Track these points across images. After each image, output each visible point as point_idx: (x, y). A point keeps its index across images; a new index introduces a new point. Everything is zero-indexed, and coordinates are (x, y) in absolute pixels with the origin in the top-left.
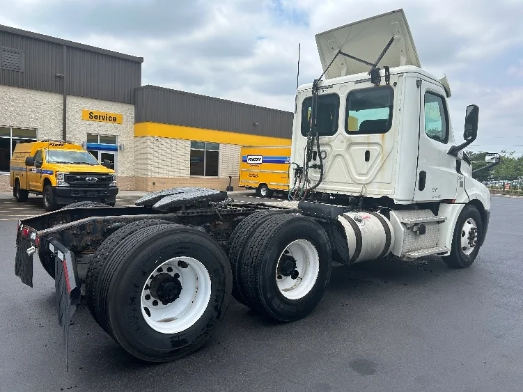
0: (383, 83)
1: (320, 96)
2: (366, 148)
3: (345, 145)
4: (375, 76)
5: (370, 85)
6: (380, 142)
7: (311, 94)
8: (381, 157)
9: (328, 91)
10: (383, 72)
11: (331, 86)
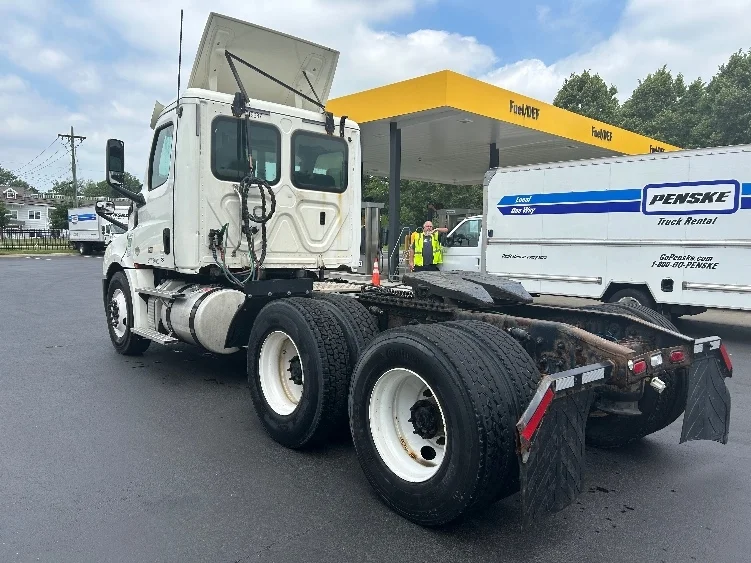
0: (337, 133)
1: (252, 122)
2: (322, 209)
3: (295, 201)
4: (329, 124)
5: (322, 130)
6: (337, 203)
7: (229, 113)
8: (338, 220)
9: (263, 119)
10: (337, 120)
11: (267, 113)
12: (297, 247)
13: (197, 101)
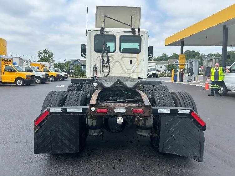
0: (137, 34)
2: (131, 59)
4: (134, 32)
5: (131, 34)
6: (137, 57)
7: (99, 33)
8: (137, 63)
9: (110, 33)
10: (137, 30)
11: (112, 31)
12: (122, 71)
13: (90, 31)
